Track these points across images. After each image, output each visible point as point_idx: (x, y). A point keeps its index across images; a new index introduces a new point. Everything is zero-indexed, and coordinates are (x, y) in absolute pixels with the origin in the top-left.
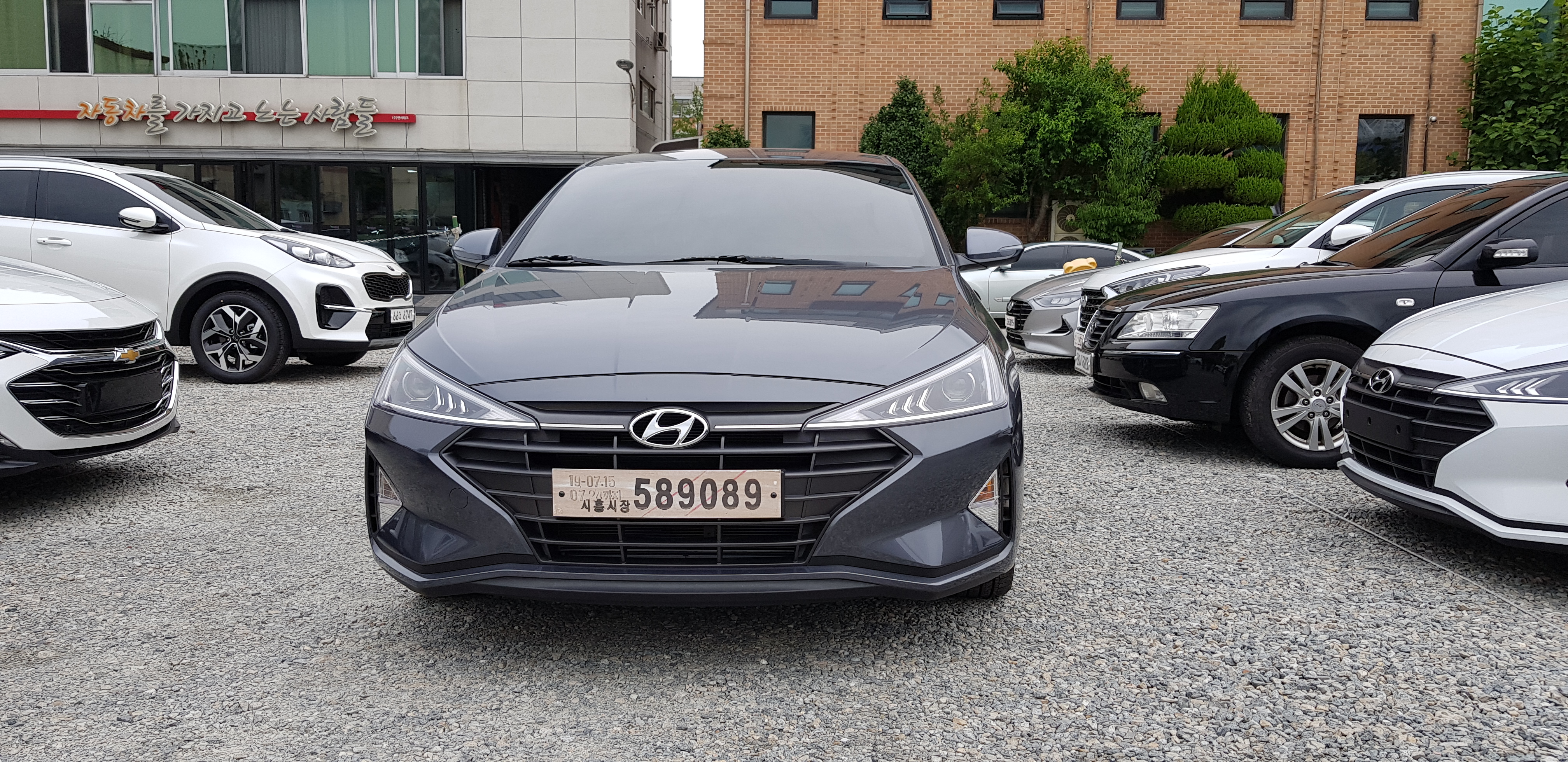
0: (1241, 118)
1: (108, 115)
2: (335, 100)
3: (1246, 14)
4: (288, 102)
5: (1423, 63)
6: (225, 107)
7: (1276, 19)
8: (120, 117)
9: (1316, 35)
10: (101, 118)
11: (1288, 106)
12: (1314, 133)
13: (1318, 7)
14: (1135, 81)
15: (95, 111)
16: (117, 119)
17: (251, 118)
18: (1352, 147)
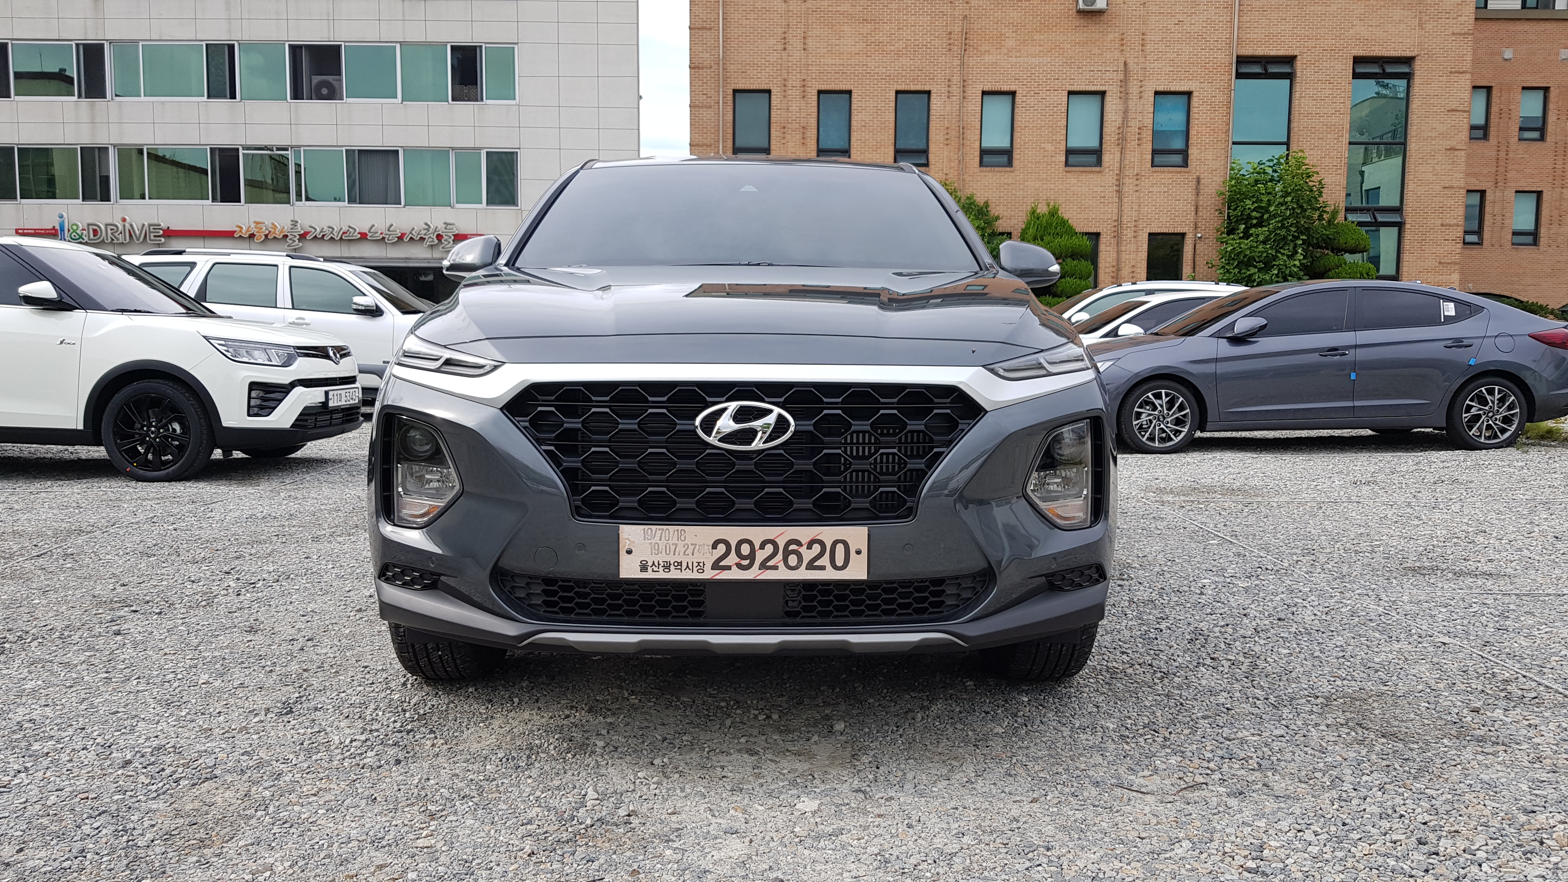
0: (1063, 236)
1: (257, 234)
2: (426, 224)
3: (1070, 163)
4: (392, 225)
5: (1191, 197)
6: (345, 229)
7: (1090, 166)
8: (266, 236)
9: (1118, 178)
10: (252, 236)
11: (1100, 227)
12: (1118, 246)
13: (1117, 159)
14: (994, 211)
15: (248, 231)
16: (264, 237)
17: (363, 236)
18: (1144, 255)
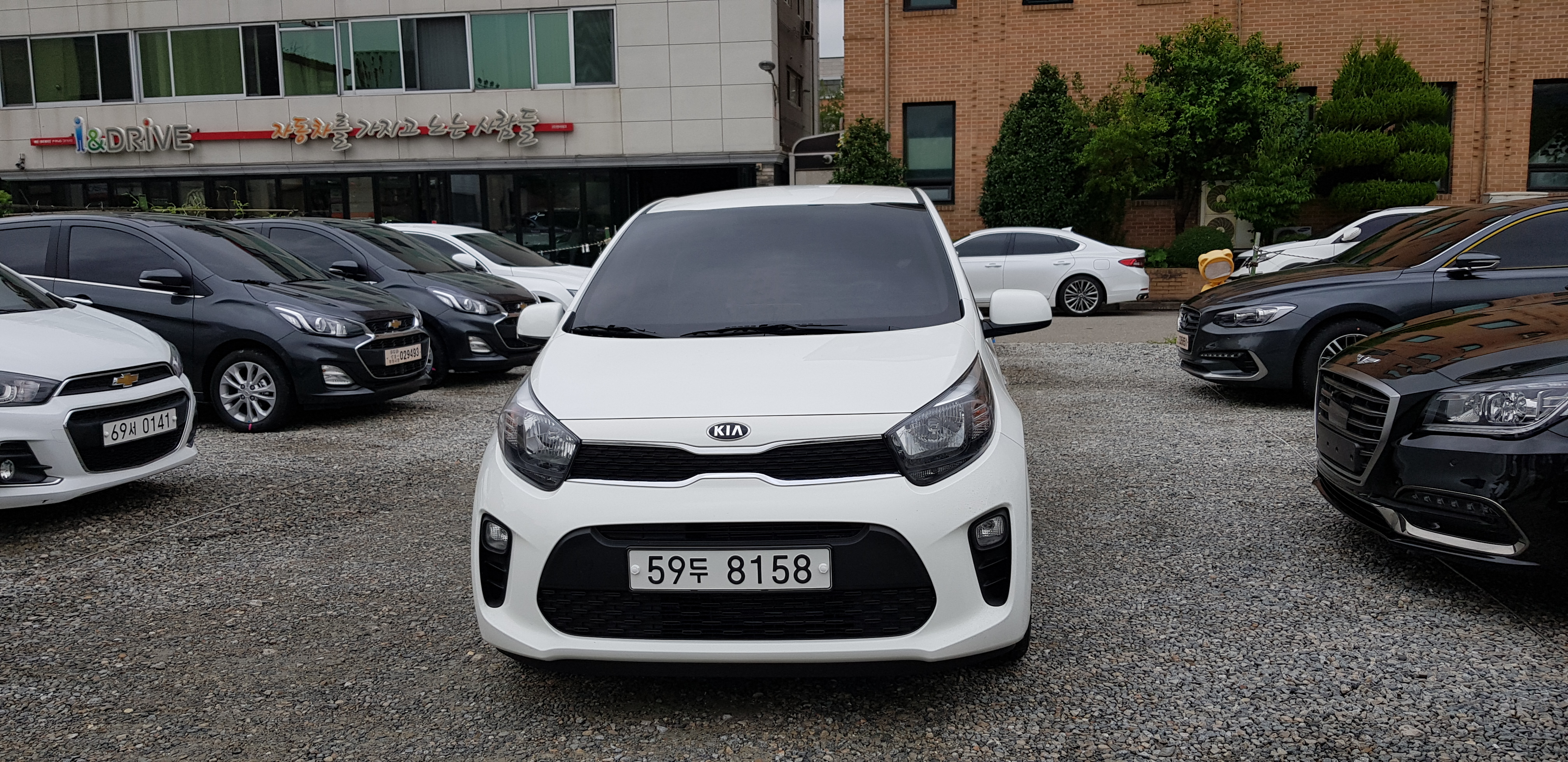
0: (1401, 90)
1: (298, 134)
2: (500, 112)
4: (457, 116)
6: (401, 122)
8: (309, 135)
10: (292, 137)
11: (1455, 74)
12: (1484, 101)
14: (1288, 56)
15: (287, 130)
16: (306, 137)
17: (424, 133)
18: (1525, 114)
